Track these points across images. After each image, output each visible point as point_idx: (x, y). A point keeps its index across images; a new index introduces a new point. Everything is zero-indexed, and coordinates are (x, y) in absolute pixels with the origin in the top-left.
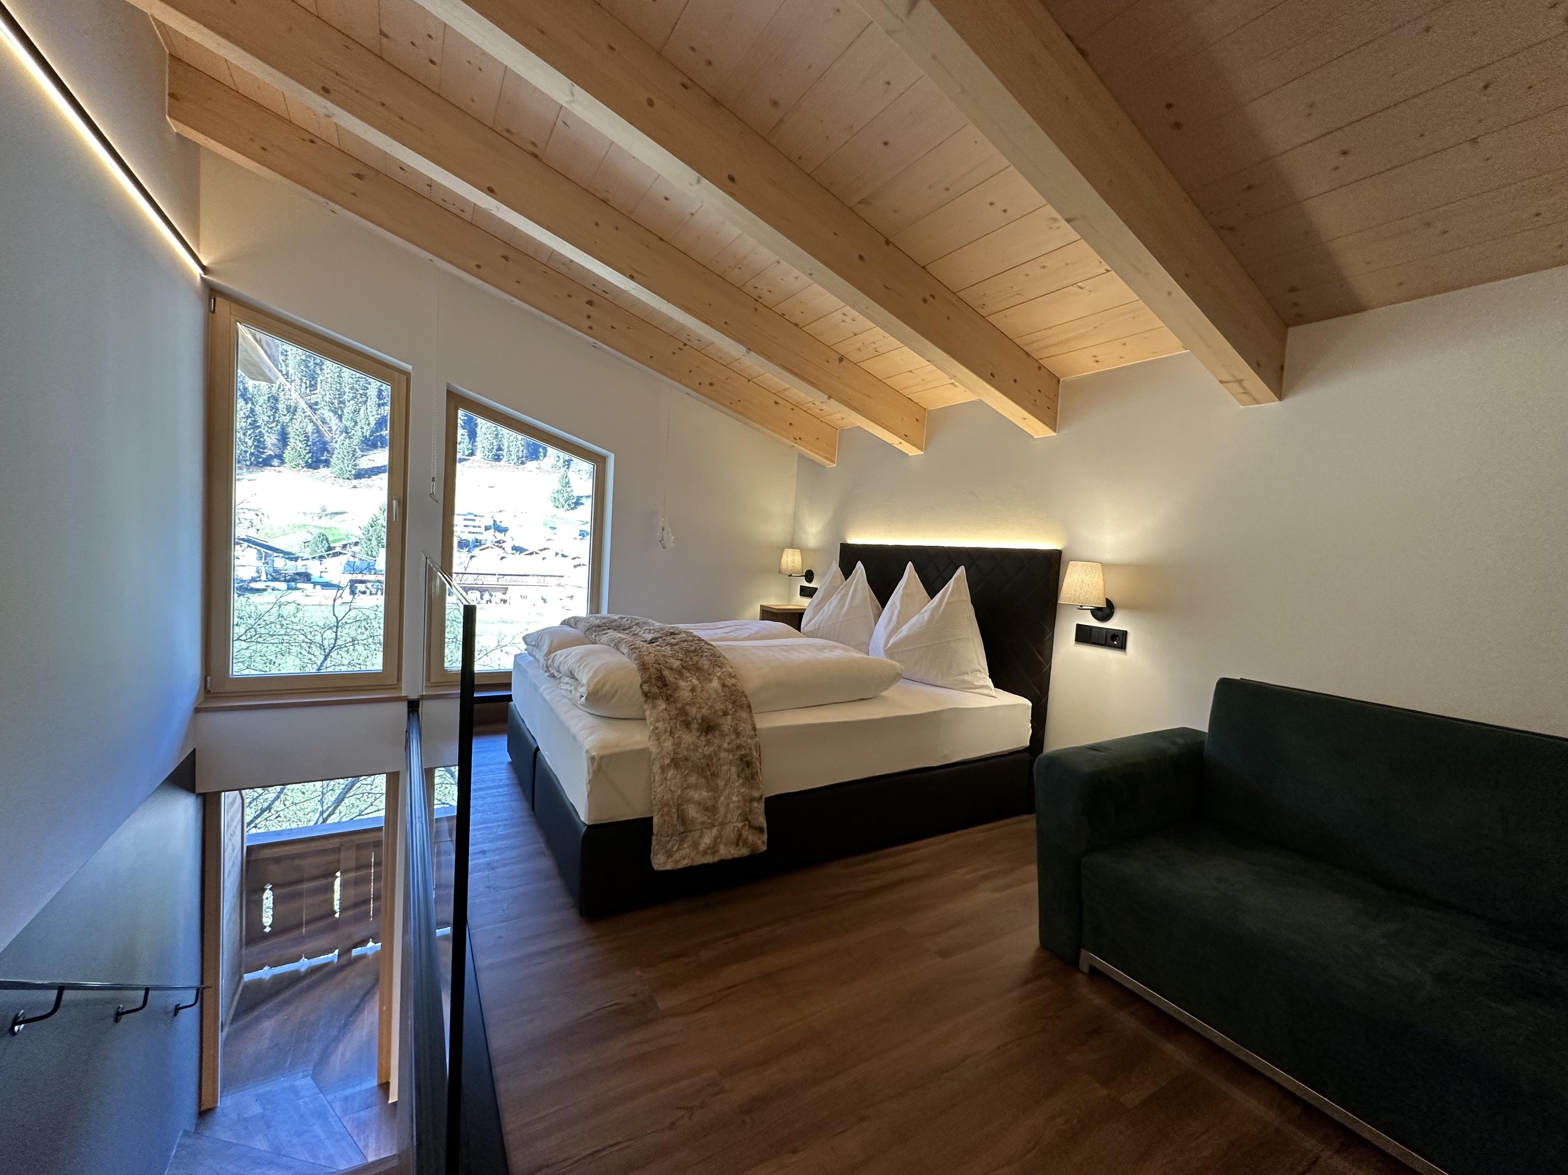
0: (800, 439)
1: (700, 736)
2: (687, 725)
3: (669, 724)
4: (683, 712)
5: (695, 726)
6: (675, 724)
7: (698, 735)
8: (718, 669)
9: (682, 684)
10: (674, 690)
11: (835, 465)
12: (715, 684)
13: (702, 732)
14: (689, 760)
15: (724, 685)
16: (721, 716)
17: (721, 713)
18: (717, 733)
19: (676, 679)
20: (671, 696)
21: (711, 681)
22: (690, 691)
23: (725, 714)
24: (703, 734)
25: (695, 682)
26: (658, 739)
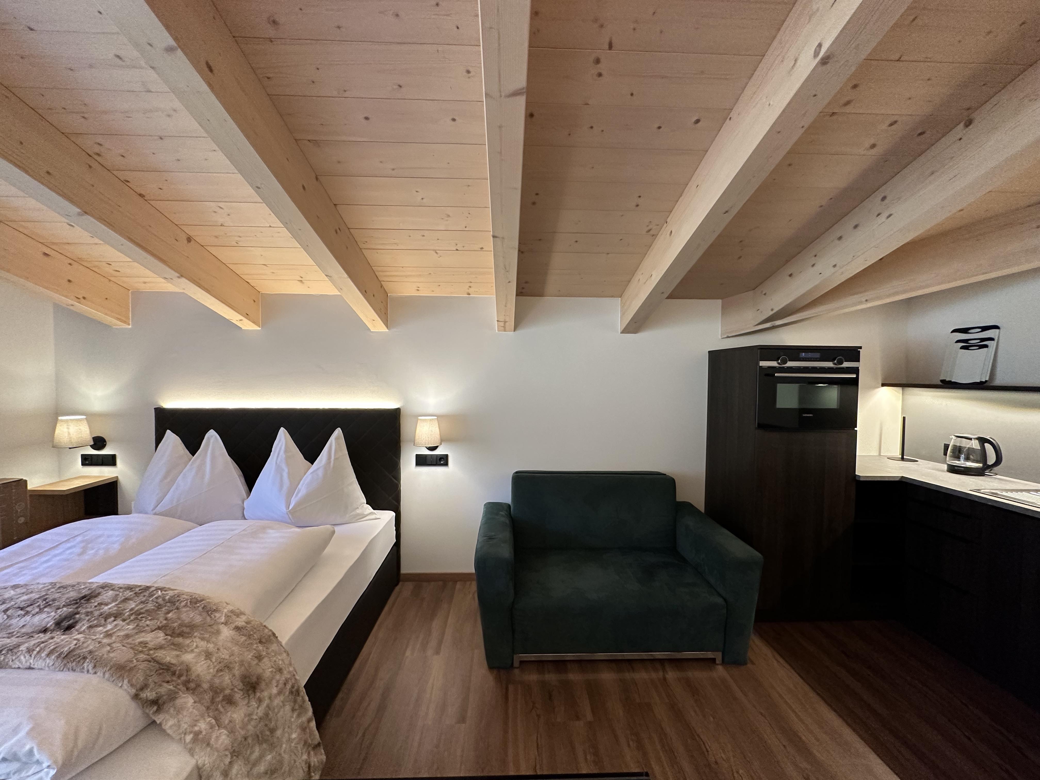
0: (84, 298)
1: (249, 702)
2: (230, 701)
3: (209, 716)
4: (215, 691)
5: (238, 696)
6: (217, 710)
7: (246, 701)
8: (217, 615)
9: (188, 657)
10: (187, 672)
11: (130, 327)
12: (226, 632)
13: (249, 696)
14: (248, 737)
15: (237, 629)
16: (257, 664)
17: (256, 662)
18: (263, 685)
19: (178, 656)
20: (188, 681)
21: (218, 632)
22: (206, 659)
23: (259, 658)
24: (251, 697)
25: (203, 644)
26: (208, 744)
